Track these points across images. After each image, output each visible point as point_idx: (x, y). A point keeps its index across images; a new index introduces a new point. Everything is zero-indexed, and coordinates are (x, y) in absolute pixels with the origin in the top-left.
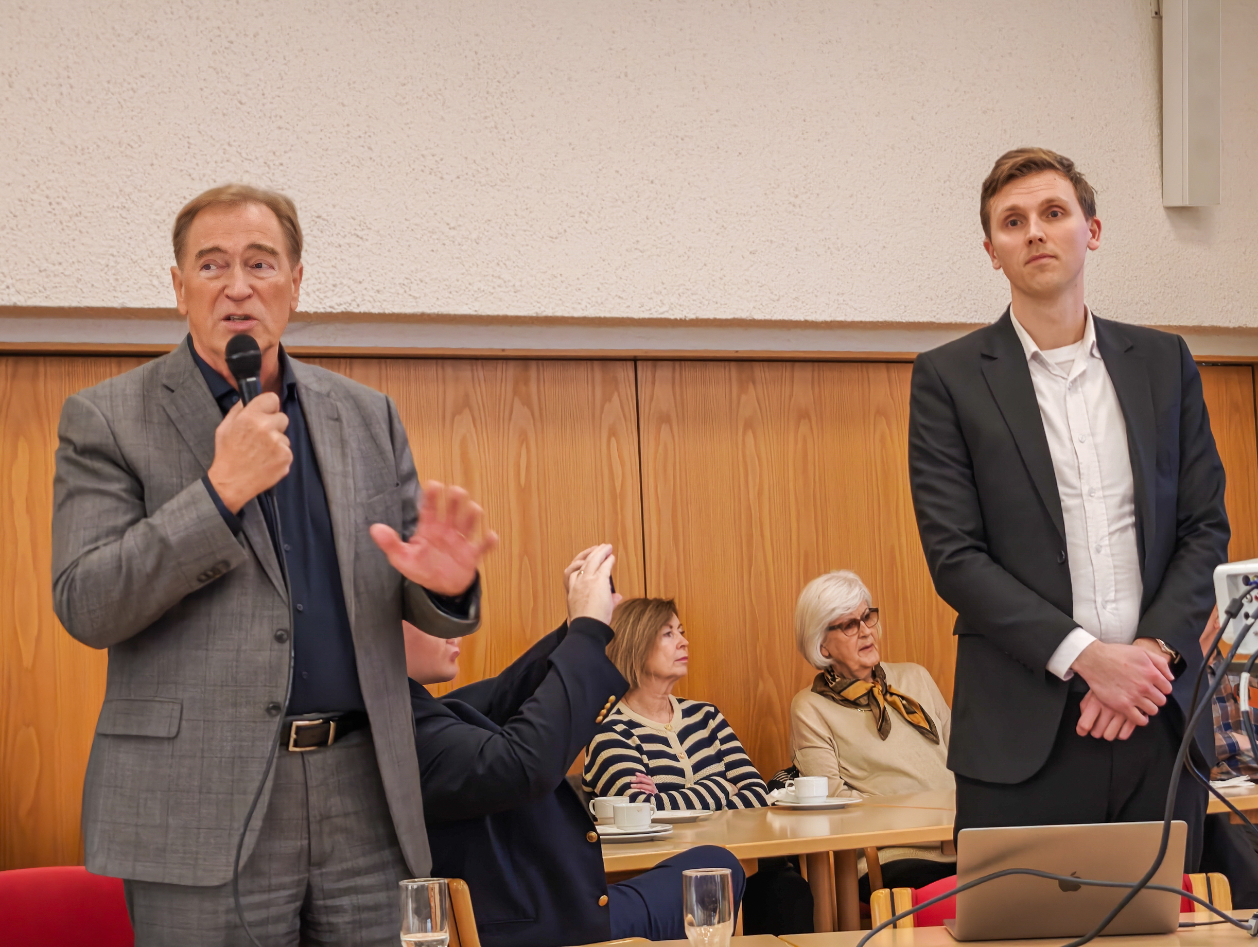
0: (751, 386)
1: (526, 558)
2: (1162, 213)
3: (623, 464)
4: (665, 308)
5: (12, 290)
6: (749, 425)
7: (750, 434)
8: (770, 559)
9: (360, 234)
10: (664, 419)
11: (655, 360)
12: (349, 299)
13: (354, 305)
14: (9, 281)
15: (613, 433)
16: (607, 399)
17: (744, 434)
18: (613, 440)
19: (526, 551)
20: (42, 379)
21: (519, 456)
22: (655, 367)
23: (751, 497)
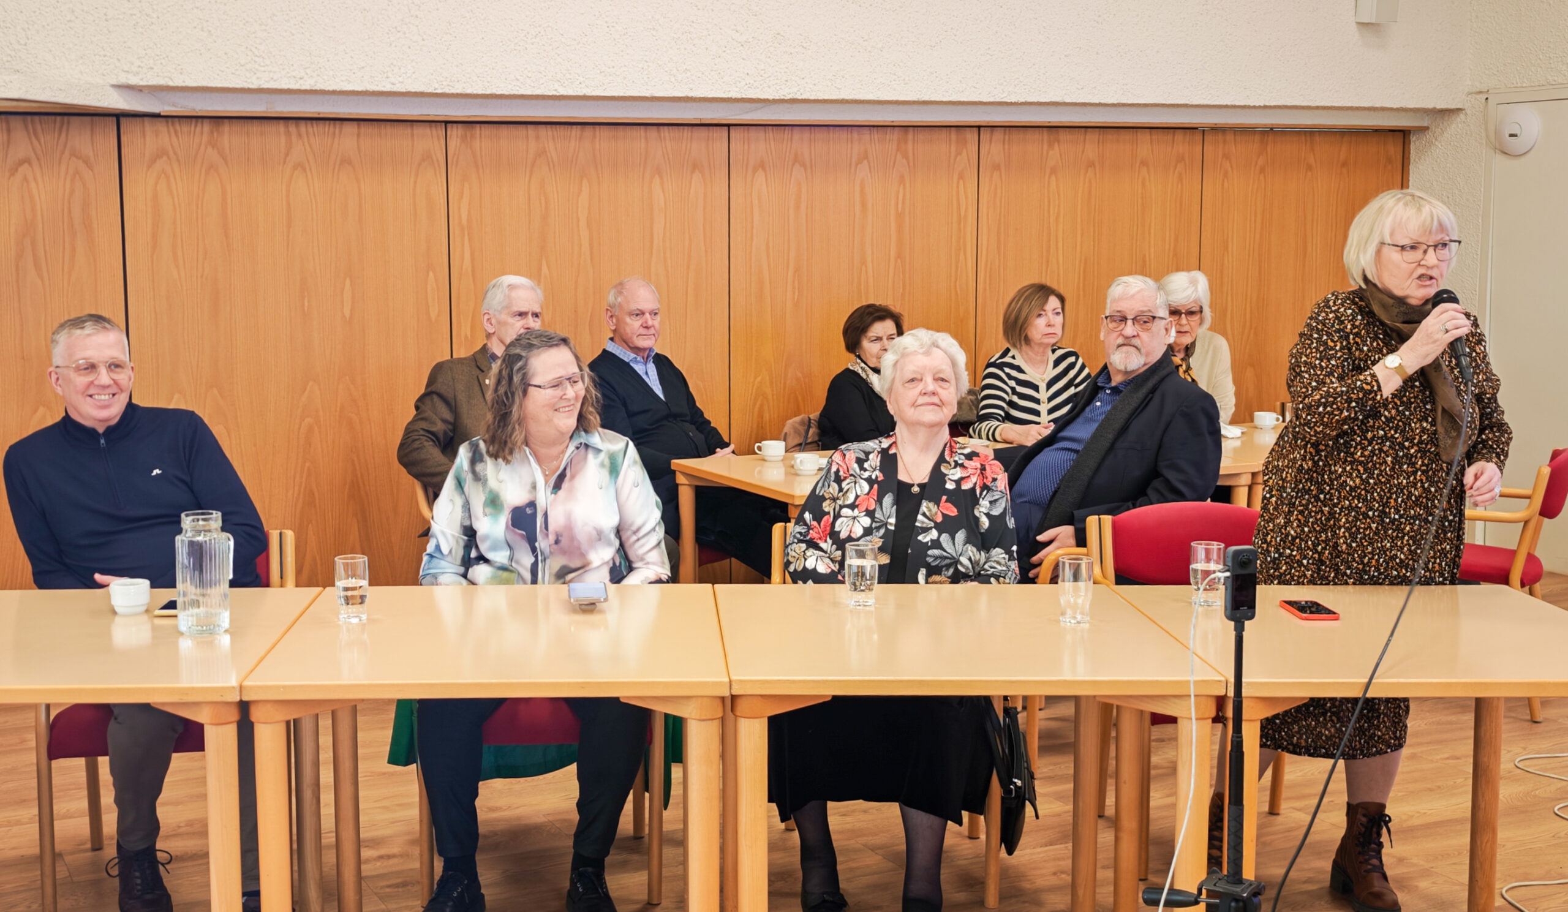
0: (1056, 145)
1: (899, 261)
2: (1354, 27)
3: (966, 198)
4: (1005, 95)
5: (583, 85)
6: (1054, 171)
7: (1053, 178)
8: (1061, 262)
9: (805, 45)
10: (996, 167)
11: (993, 127)
12: (795, 90)
13: (799, 93)
14: (581, 79)
15: (961, 177)
16: (959, 153)
17: (1049, 178)
18: (961, 182)
19: (899, 256)
20: (597, 140)
21: (898, 192)
22: (992, 132)
23: (1051, 220)
